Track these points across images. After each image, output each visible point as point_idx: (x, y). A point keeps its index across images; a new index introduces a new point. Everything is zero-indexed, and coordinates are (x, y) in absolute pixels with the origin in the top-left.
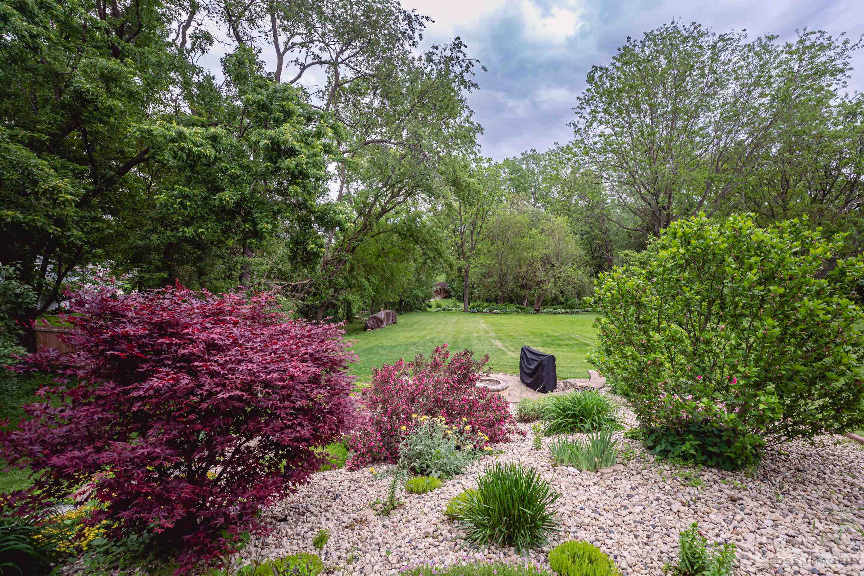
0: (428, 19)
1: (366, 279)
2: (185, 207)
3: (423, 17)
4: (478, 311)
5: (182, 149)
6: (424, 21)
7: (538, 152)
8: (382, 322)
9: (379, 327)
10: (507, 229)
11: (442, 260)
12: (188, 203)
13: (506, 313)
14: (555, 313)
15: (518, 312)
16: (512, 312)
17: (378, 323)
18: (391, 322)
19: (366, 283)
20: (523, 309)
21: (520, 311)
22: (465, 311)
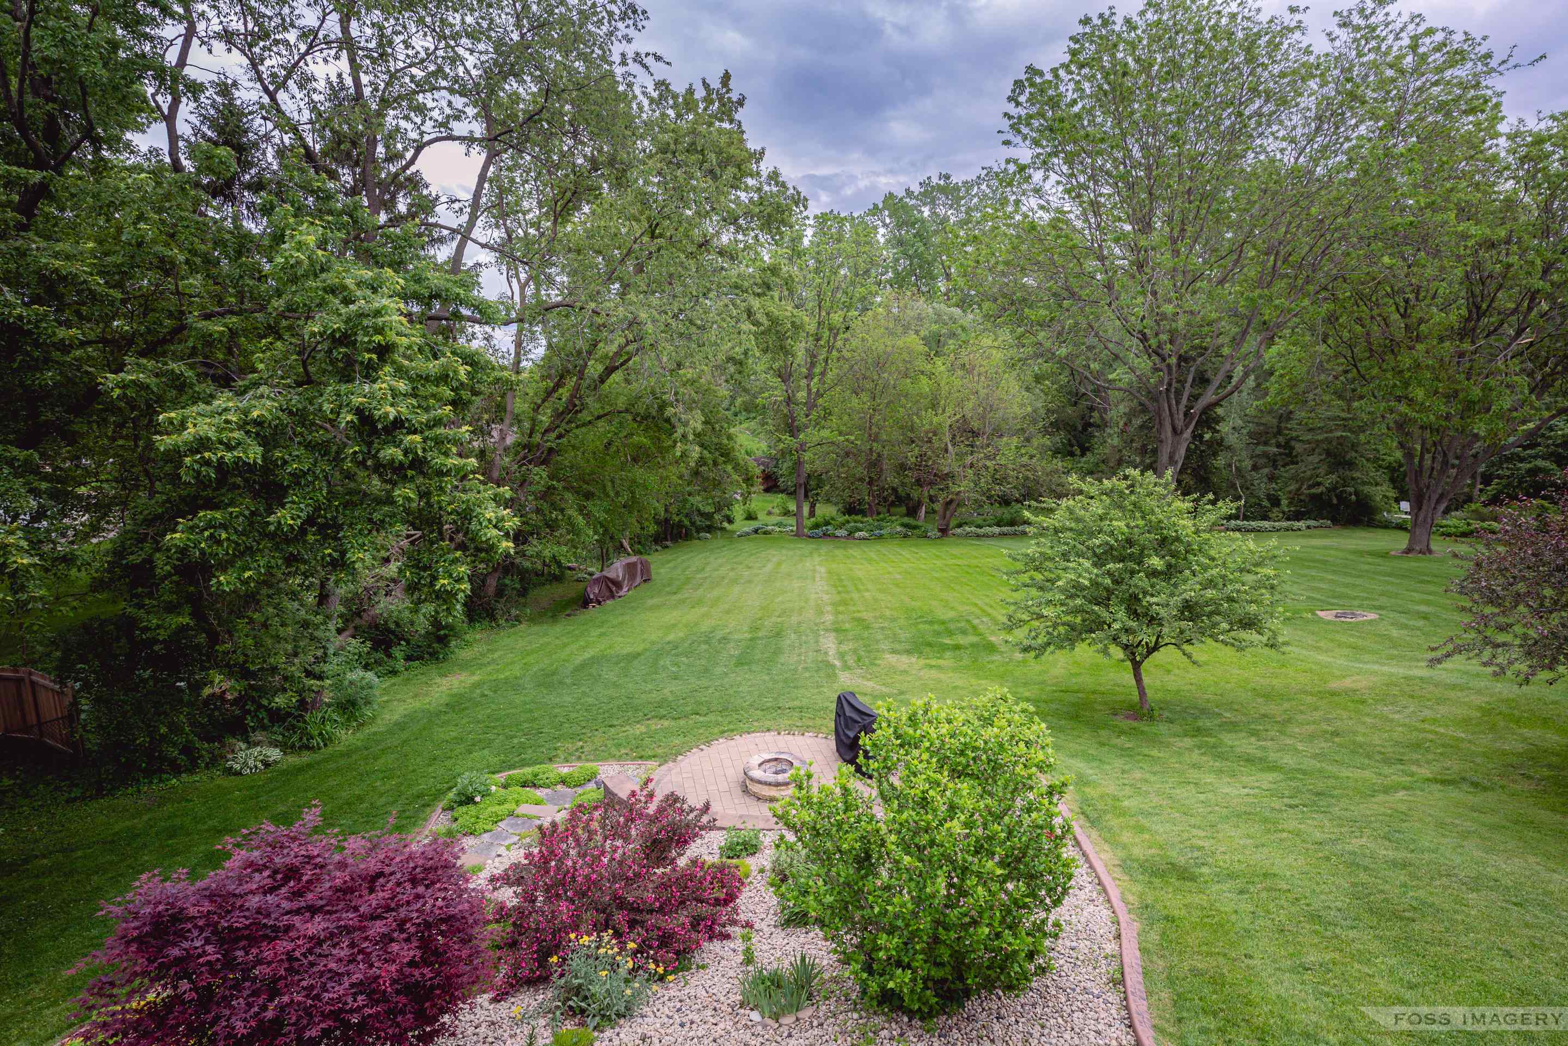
0: (658, 58)
1: (581, 509)
2: (219, 542)
3: (647, 55)
4: (825, 535)
5: (208, 463)
6: (650, 61)
7: (954, 180)
8: (618, 585)
9: (612, 596)
10: (880, 364)
11: (729, 468)
12: (224, 536)
13: (881, 537)
14: (978, 536)
15: (906, 536)
16: (892, 536)
17: (611, 587)
18: (638, 580)
19: (580, 520)
20: (915, 527)
21: (911, 533)
22: (798, 534)
